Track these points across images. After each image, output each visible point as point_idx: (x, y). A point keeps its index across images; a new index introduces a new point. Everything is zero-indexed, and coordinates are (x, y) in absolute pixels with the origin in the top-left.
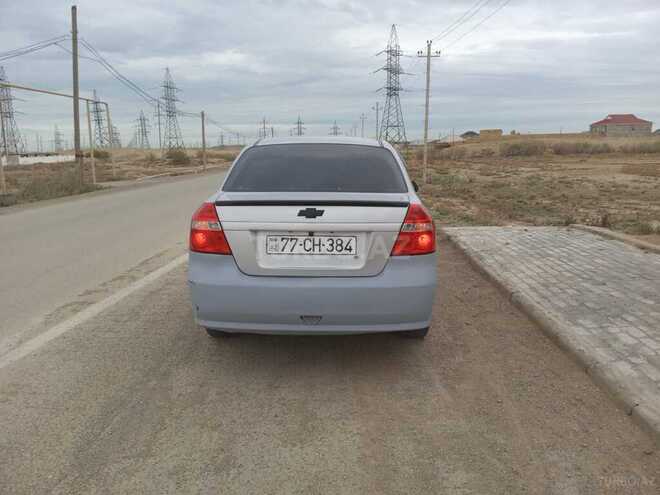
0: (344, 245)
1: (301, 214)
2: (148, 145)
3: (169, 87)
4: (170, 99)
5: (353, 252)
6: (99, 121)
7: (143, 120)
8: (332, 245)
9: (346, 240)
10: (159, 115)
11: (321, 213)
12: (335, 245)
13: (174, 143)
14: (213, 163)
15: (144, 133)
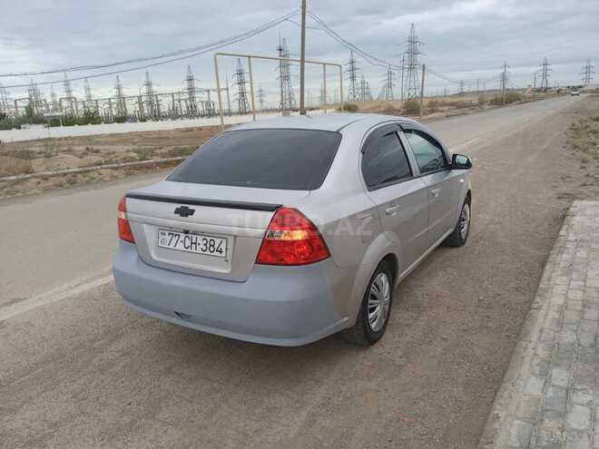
0: (216, 246)
1: (177, 211)
2: (392, 97)
3: (412, 41)
4: (413, 52)
5: (223, 255)
6: (353, 78)
7: (390, 74)
8: (205, 245)
9: (218, 241)
10: (403, 68)
11: (192, 212)
12: (208, 245)
13: (412, 94)
14: (442, 111)
15: (390, 86)
